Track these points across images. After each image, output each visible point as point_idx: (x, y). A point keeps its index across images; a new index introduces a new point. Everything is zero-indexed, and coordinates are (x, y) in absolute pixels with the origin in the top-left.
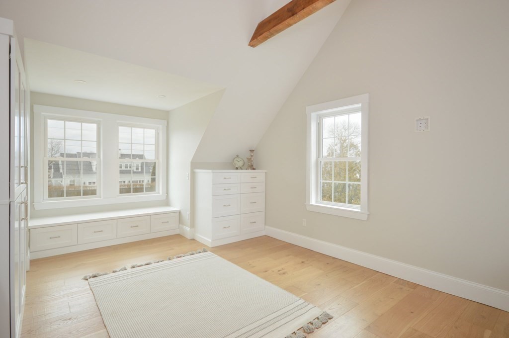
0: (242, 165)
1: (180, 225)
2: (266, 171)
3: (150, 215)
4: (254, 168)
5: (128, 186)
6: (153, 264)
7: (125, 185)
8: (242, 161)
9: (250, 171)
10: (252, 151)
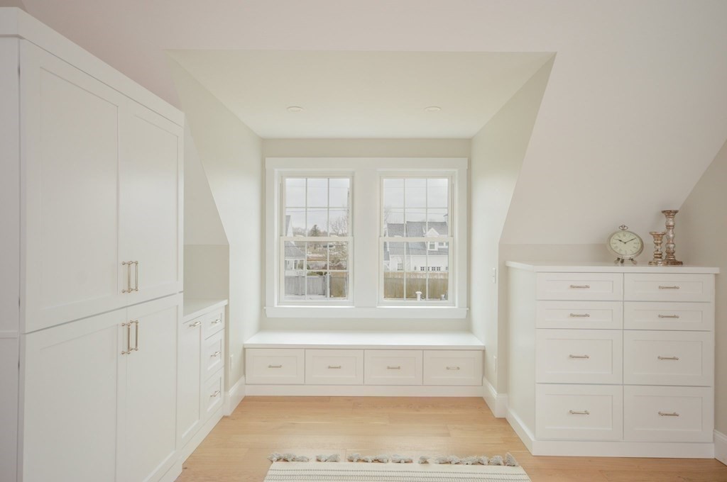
0: (635, 250)
1: (485, 380)
2: (716, 270)
3: (423, 349)
4: (678, 259)
5: (444, 275)
6: (390, 464)
7: (441, 274)
8: (637, 241)
9: (661, 268)
10: (669, 213)
